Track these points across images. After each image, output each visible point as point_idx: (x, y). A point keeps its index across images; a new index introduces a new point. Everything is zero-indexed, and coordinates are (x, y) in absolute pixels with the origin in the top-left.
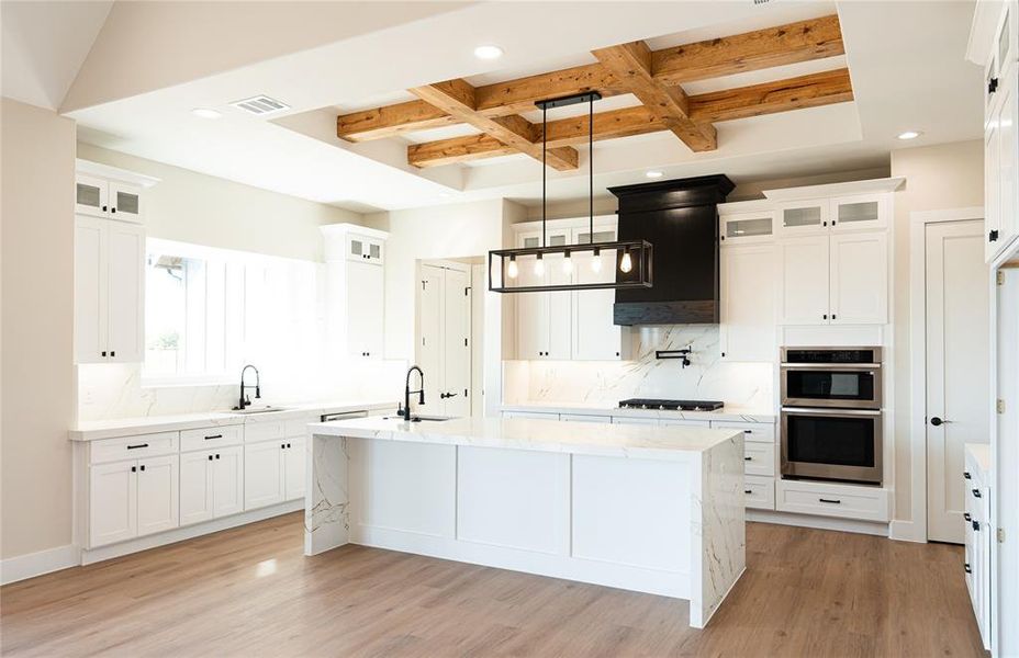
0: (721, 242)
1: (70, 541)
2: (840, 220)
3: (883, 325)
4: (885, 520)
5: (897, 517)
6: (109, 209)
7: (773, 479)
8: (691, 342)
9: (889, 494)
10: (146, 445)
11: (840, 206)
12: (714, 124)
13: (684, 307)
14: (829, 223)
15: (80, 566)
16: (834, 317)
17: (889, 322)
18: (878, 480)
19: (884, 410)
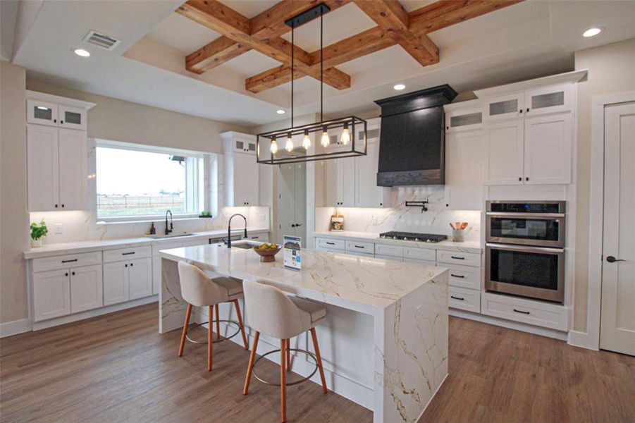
0: (447, 131)
1: (27, 317)
2: (533, 108)
3: (566, 185)
4: (566, 330)
5: (575, 329)
6: (58, 122)
7: (479, 292)
8: (428, 196)
9: (569, 311)
10: (76, 260)
11: (533, 97)
12: (428, 35)
13: (420, 174)
14: (524, 110)
15: (32, 331)
16: (527, 179)
17: (572, 182)
18: (560, 301)
19: (566, 248)
